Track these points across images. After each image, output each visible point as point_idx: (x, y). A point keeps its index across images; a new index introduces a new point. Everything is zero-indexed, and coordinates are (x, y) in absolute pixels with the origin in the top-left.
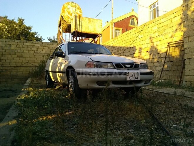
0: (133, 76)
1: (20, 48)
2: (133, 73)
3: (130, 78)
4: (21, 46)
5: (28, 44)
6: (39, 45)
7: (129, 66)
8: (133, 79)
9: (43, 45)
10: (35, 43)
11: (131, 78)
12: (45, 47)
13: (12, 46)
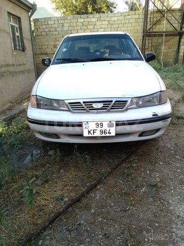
0: (99, 129)
1: (74, 26)
2: (99, 123)
3: (92, 132)
4: (75, 24)
5: (82, 20)
6: (96, 20)
7: (100, 105)
8: (97, 134)
9: (102, 19)
10: (91, 17)
11: (94, 132)
12: (104, 22)
13: (65, 25)
